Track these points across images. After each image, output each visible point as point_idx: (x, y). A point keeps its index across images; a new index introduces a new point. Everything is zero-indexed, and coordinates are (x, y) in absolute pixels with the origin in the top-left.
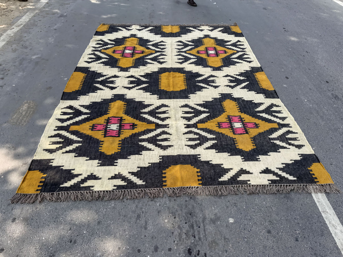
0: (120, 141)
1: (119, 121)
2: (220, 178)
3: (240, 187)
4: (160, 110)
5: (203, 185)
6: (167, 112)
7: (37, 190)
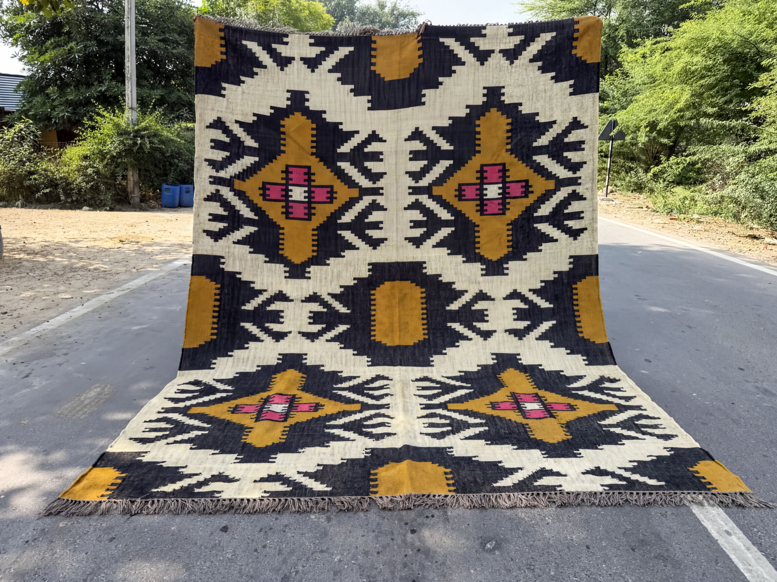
0: (285, 427)
1: (288, 400)
2: (496, 482)
3: (541, 496)
4: (372, 385)
5: (458, 493)
6: (385, 387)
7: (102, 496)
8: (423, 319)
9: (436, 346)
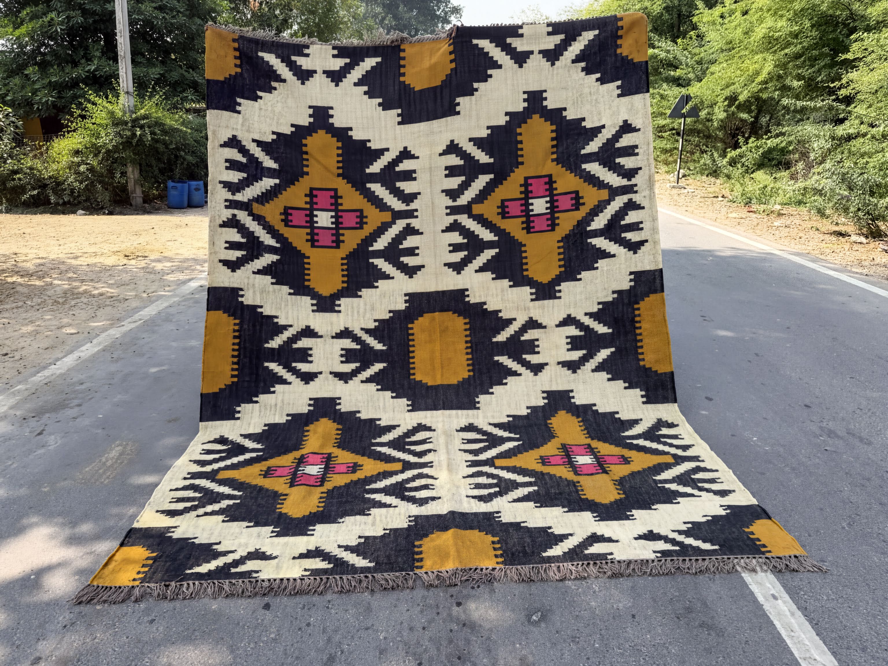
0: (322, 493)
1: (324, 460)
2: (545, 551)
3: (591, 565)
4: (413, 439)
5: (506, 565)
6: (428, 441)
7: (134, 580)
8: (467, 354)
9: (482, 384)
